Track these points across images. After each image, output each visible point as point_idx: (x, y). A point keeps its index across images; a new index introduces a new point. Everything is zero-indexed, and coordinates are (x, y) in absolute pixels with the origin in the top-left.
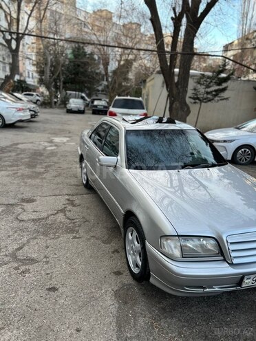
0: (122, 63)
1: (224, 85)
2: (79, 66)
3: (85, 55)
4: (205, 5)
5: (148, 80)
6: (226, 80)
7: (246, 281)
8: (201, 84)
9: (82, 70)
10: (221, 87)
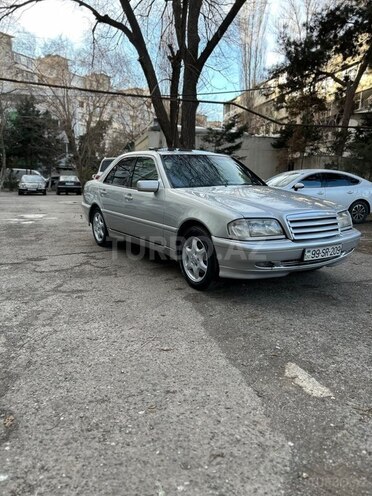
0: (93, 125)
1: (238, 141)
2: (29, 129)
3: (38, 115)
4: (205, 45)
5: (136, 143)
6: (238, 134)
7: (307, 254)
8: (209, 141)
9: (35, 135)
10: (234, 145)
